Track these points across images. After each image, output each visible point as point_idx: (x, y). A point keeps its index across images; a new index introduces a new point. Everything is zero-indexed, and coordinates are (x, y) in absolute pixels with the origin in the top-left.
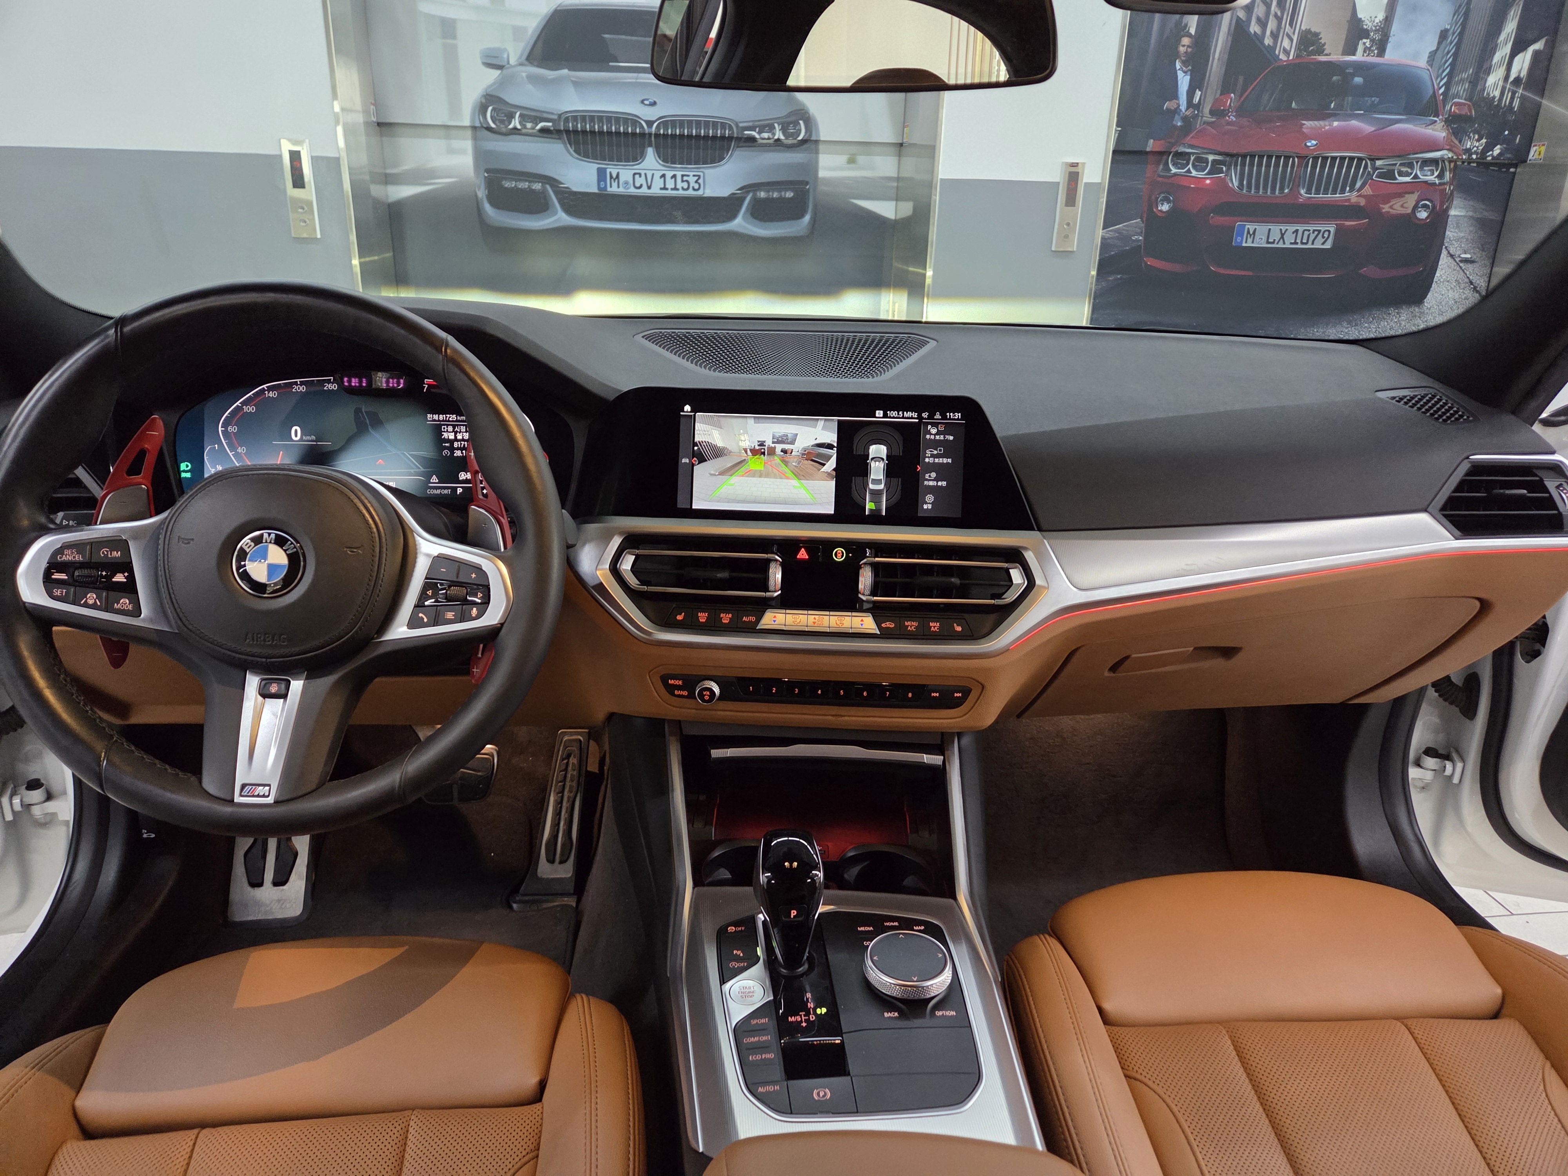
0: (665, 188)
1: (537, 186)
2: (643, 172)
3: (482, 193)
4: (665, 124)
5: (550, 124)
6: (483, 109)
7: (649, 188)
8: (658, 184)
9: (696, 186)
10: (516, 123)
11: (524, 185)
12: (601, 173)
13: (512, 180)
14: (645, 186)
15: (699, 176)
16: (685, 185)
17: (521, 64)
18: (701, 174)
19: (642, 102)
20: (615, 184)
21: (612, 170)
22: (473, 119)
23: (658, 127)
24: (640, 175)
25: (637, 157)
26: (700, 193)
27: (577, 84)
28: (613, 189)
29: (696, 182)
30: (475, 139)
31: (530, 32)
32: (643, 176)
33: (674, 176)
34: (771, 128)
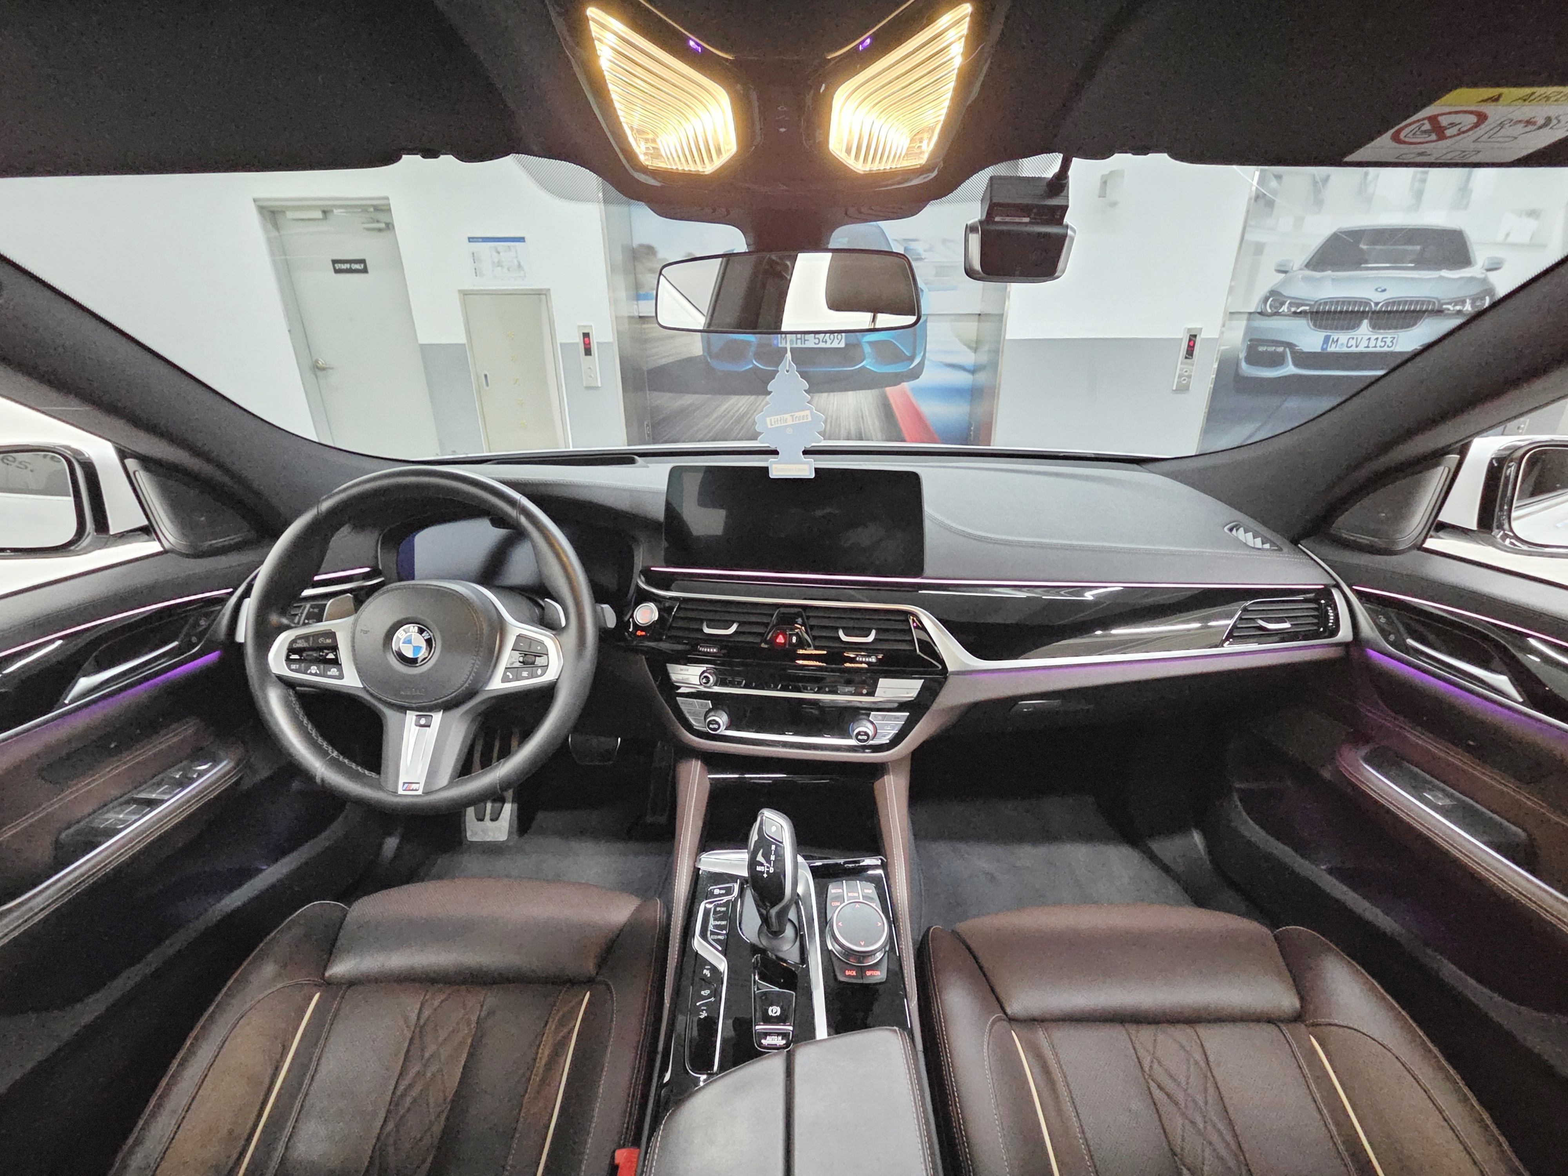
0: (1368, 347)
1: (1280, 349)
2: (1355, 337)
3: (1242, 356)
4: (1387, 304)
5: (1307, 308)
6: (1266, 299)
7: (1357, 346)
8: (1364, 343)
9: (1390, 344)
10: (1285, 308)
11: (1271, 349)
12: (1327, 339)
13: (1263, 346)
14: (1354, 346)
15: (1394, 338)
16: (1383, 344)
17: (1301, 269)
18: (1396, 336)
19: (1376, 290)
20: (1334, 345)
21: (1335, 335)
22: (1257, 308)
23: (1382, 306)
24: (1353, 338)
25: (1355, 326)
26: (1390, 349)
27: (1334, 280)
28: (1332, 348)
29: (1392, 342)
30: (1249, 320)
31: (1314, 247)
32: (1355, 339)
33: (1377, 339)
34: (1463, 302)
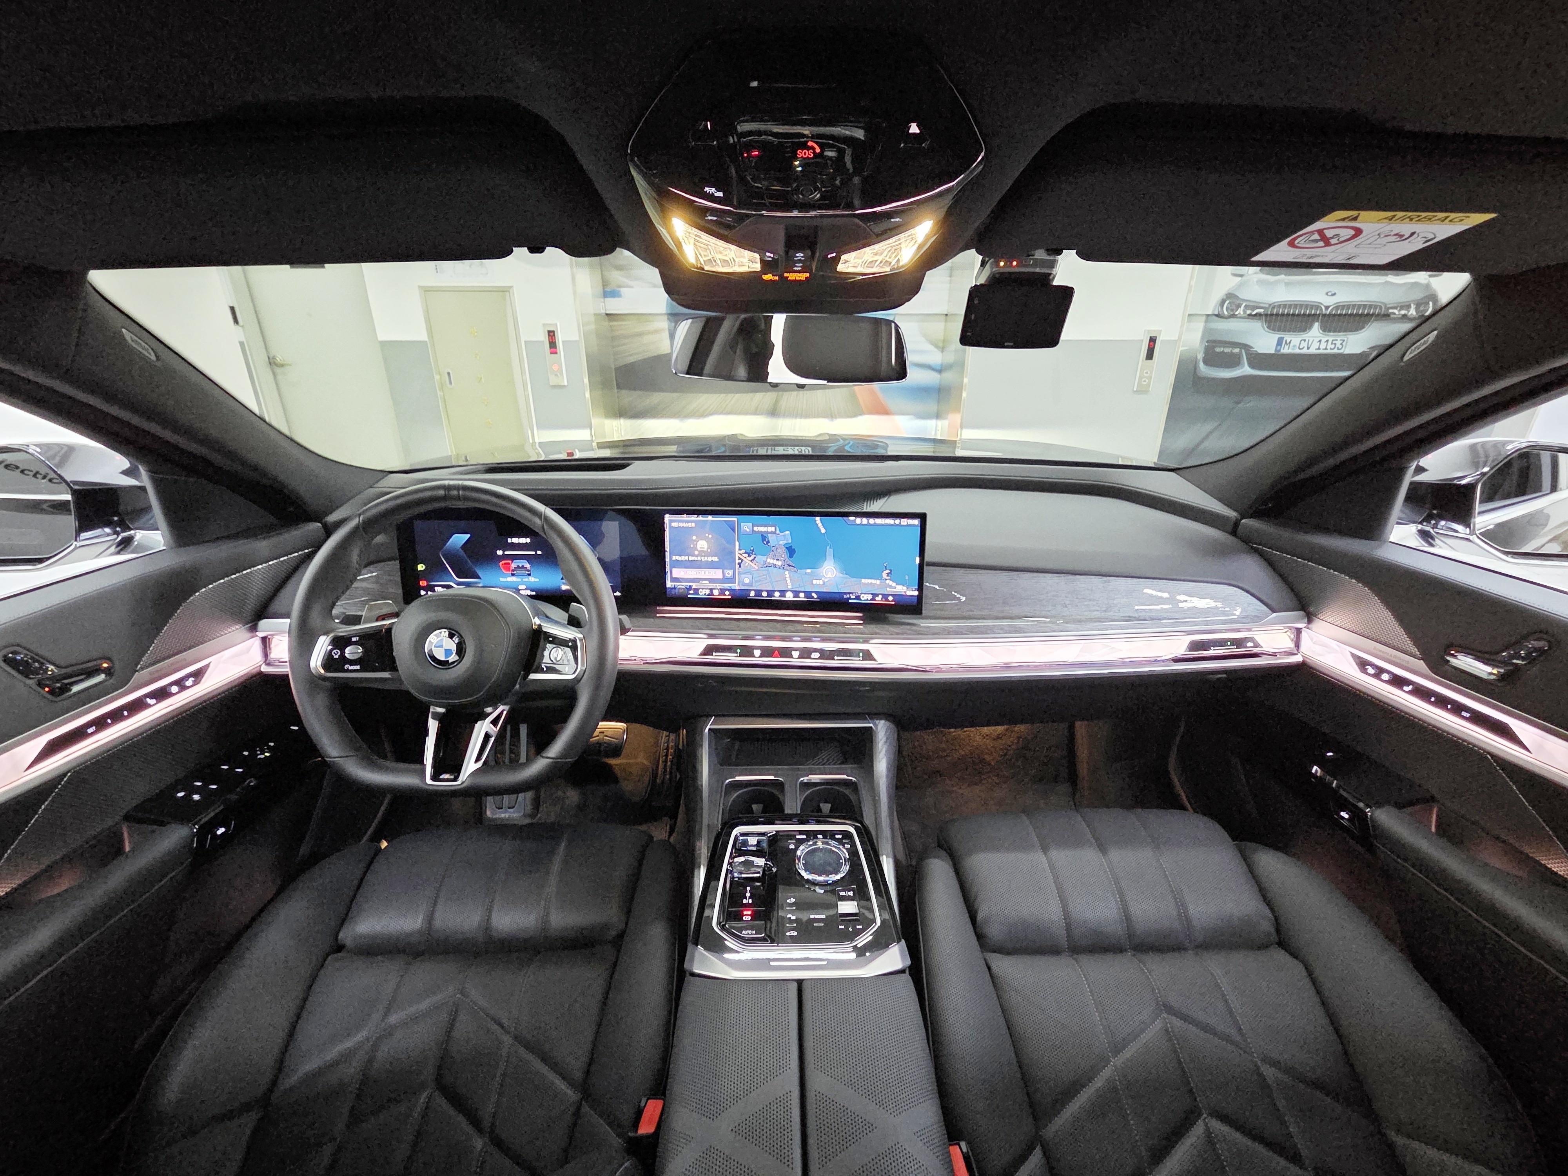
0: (1319, 349)
1: (1237, 350)
2: (1307, 339)
3: (1200, 356)
4: (1337, 308)
5: (1262, 311)
6: (1223, 302)
7: (1308, 348)
8: (1315, 345)
9: (1340, 347)
10: (1240, 311)
11: (1227, 350)
12: (1280, 342)
13: (1220, 347)
14: (1306, 348)
15: (1344, 340)
16: (1333, 346)
18: (1346, 339)
19: (1327, 294)
22: (1214, 310)
24: (1305, 340)
26: (1340, 351)
27: (1287, 284)
32: (1307, 341)
